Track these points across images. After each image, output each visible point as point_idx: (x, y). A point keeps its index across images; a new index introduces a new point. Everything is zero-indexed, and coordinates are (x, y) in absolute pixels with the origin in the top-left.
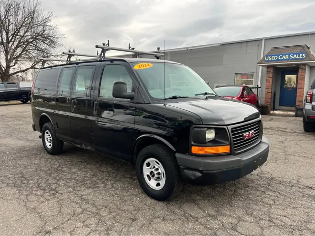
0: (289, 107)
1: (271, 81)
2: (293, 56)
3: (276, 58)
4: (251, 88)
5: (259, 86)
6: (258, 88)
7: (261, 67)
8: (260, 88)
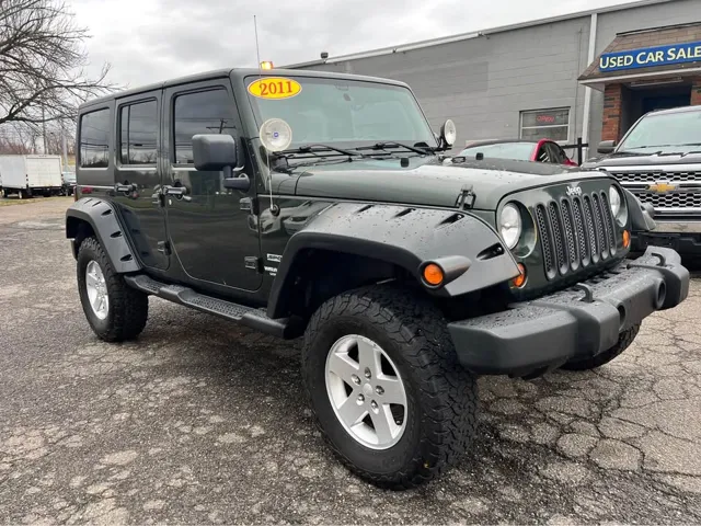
2: (676, 53)
3: (629, 60)
4: (562, 148)
5: (584, 142)
6: (580, 145)
7: (588, 89)
8: (586, 145)
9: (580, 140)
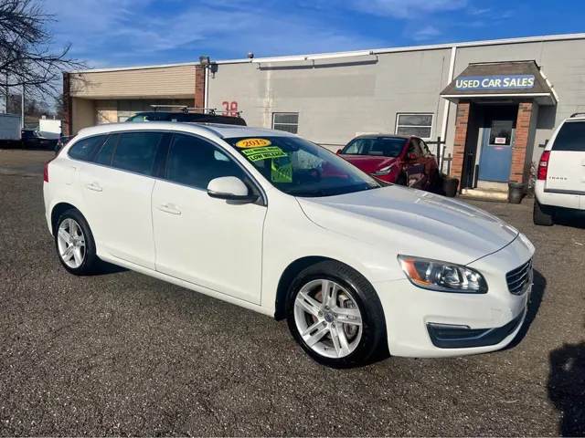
0: (497, 184)
1: (465, 130)
2: (510, 81)
3: (476, 83)
4: (425, 143)
5: (442, 140)
6: (439, 142)
7: (447, 102)
8: (444, 143)
9: (439, 138)
